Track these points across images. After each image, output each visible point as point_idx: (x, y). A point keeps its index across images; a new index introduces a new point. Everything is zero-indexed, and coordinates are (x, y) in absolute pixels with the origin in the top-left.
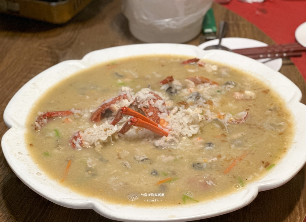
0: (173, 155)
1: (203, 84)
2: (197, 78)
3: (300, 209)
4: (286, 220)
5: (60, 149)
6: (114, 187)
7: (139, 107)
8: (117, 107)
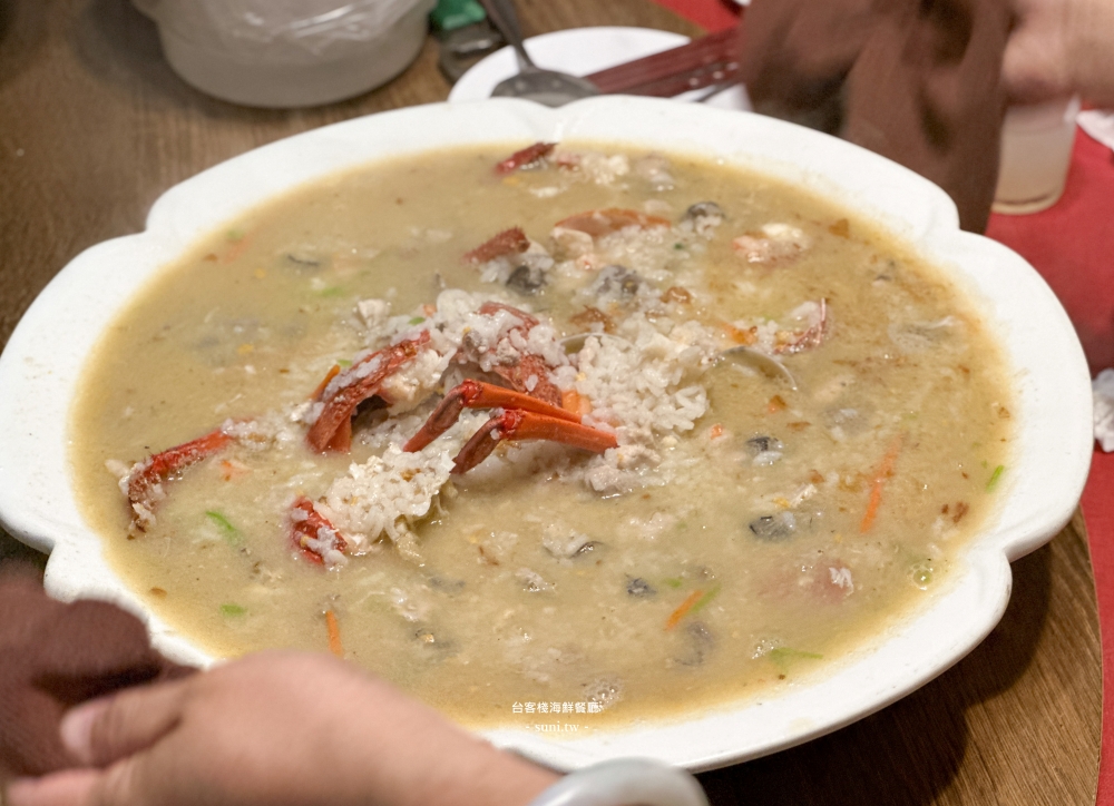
0: (663, 510)
1: (617, 234)
2: (597, 216)
3: (1068, 579)
4: (1048, 632)
5: (270, 578)
6: (538, 670)
7: (486, 366)
8: (405, 383)
